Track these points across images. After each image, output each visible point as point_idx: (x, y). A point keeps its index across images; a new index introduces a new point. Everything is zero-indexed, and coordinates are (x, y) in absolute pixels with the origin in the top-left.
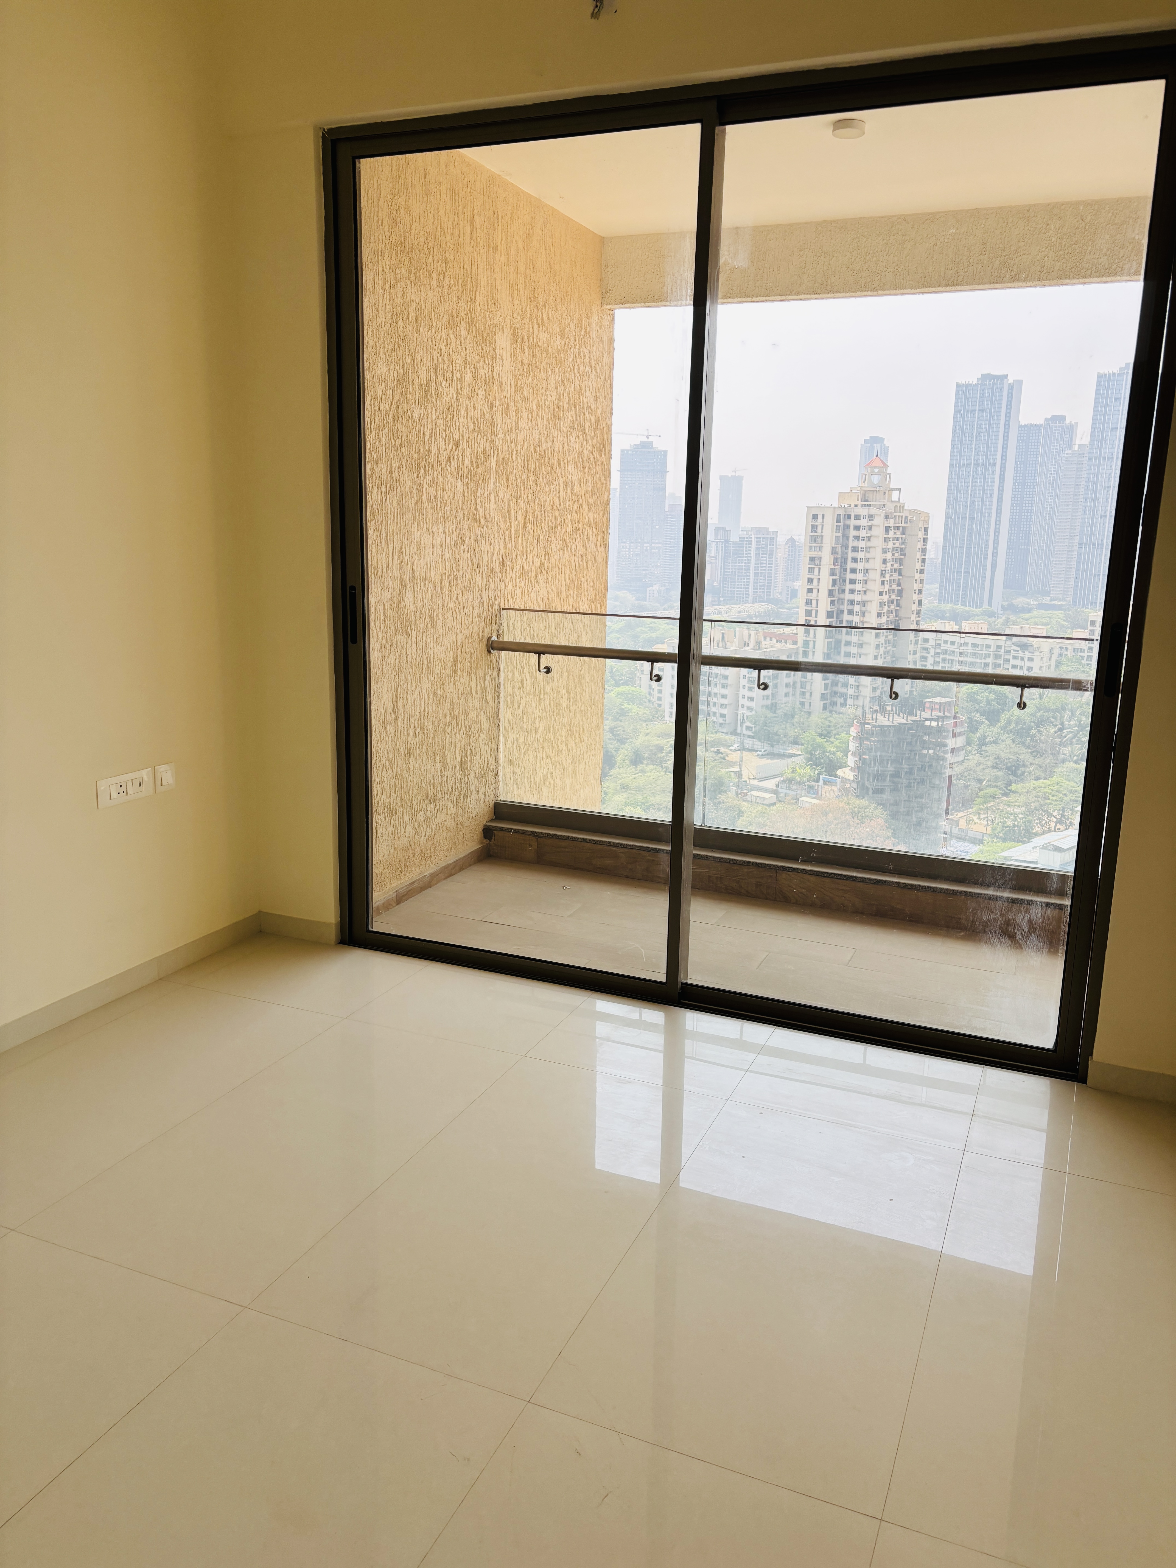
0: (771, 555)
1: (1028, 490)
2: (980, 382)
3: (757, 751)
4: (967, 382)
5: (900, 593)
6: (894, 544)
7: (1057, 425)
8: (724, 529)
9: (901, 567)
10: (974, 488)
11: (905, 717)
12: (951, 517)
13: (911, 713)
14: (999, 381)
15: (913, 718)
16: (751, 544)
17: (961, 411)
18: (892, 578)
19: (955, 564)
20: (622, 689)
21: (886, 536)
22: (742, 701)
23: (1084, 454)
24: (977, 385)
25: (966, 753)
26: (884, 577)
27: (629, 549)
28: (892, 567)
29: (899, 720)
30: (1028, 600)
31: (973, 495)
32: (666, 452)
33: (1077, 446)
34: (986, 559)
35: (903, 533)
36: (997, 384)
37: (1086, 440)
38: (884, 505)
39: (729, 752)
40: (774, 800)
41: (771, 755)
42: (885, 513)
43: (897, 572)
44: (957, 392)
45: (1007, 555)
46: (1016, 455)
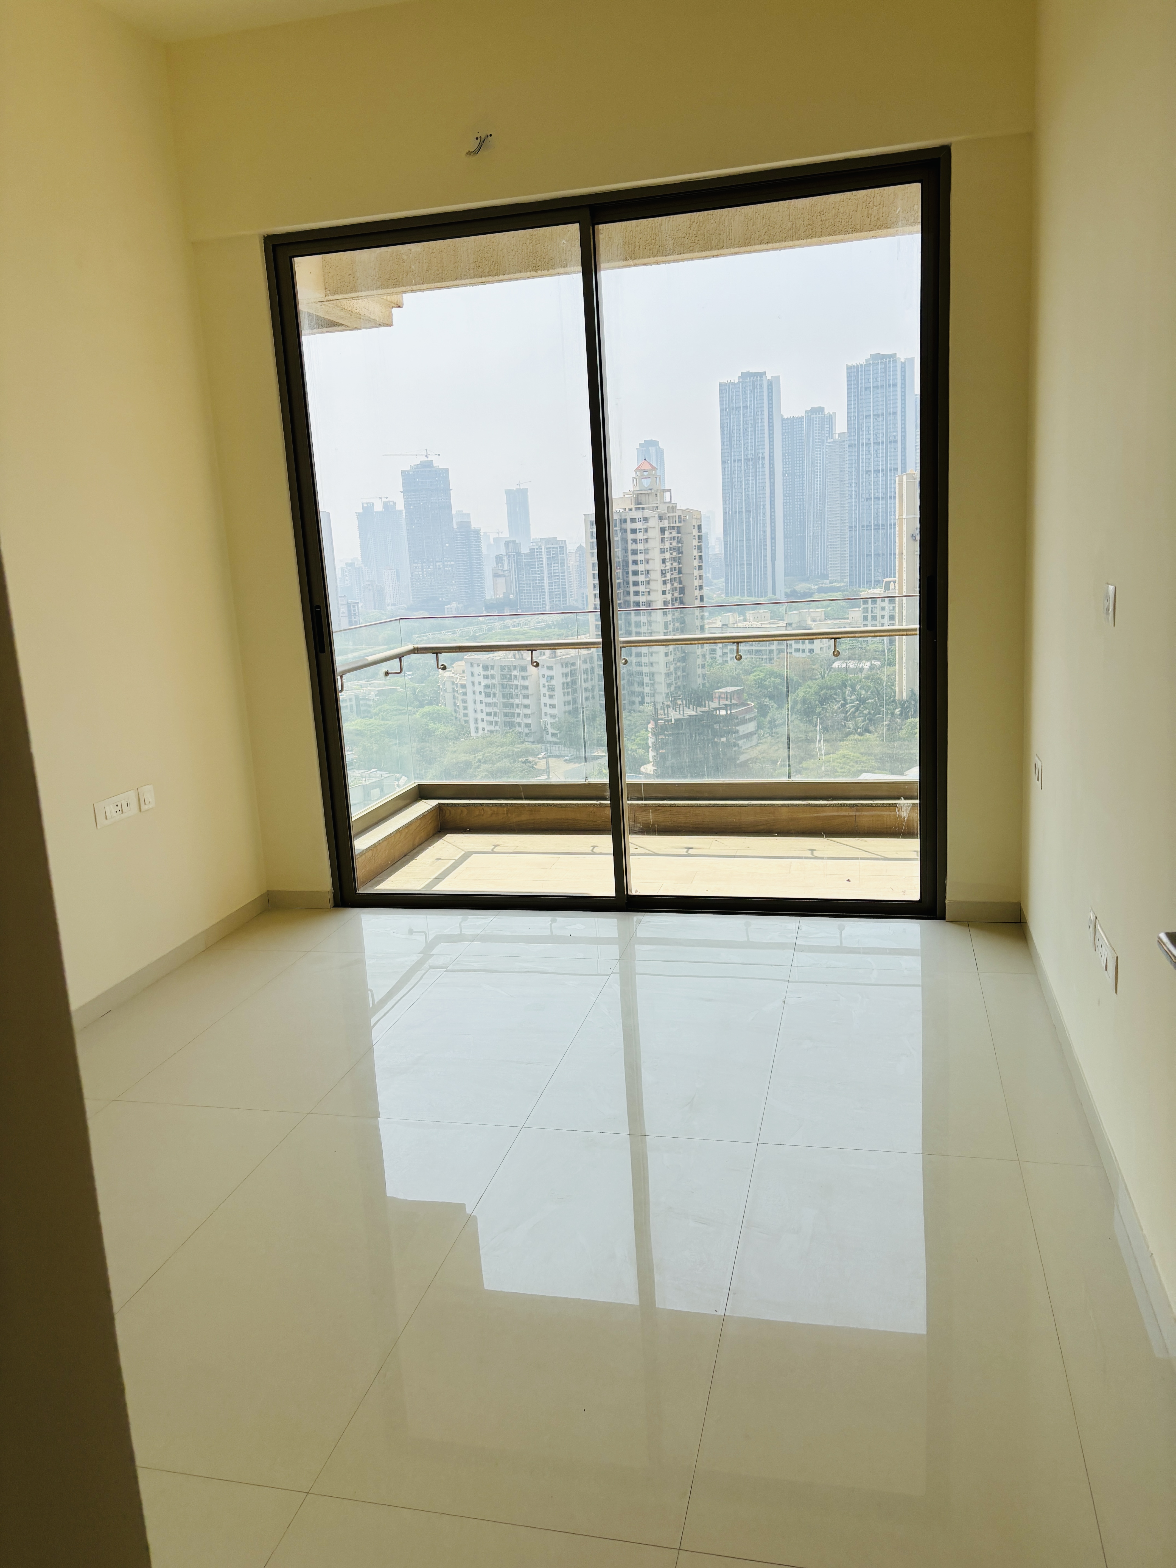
0: (562, 564)
1: (798, 480)
2: (741, 380)
3: (564, 756)
4: (729, 382)
5: (682, 590)
6: (671, 544)
7: (817, 416)
8: (514, 542)
9: (681, 566)
10: (747, 482)
11: (695, 709)
12: (729, 512)
13: (700, 705)
14: (758, 378)
15: (703, 709)
16: (542, 555)
17: (726, 409)
18: (673, 577)
19: (737, 557)
20: (427, 709)
21: (662, 536)
22: (544, 710)
23: (844, 441)
24: (738, 383)
25: (758, 736)
26: (665, 577)
27: (422, 569)
28: (672, 566)
29: (690, 712)
30: (809, 585)
31: (746, 490)
32: (447, 470)
33: (837, 434)
34: (765, 549)
35: (678, 532)
36: (757, 381)
37: (845, 429)
38: (657, 507)
39: (537, 760)
41: (578, 759)
42: (659, 514)
43: (677, 570)
44: (721, 390)
45: (784, 544)
46: (783, 447)
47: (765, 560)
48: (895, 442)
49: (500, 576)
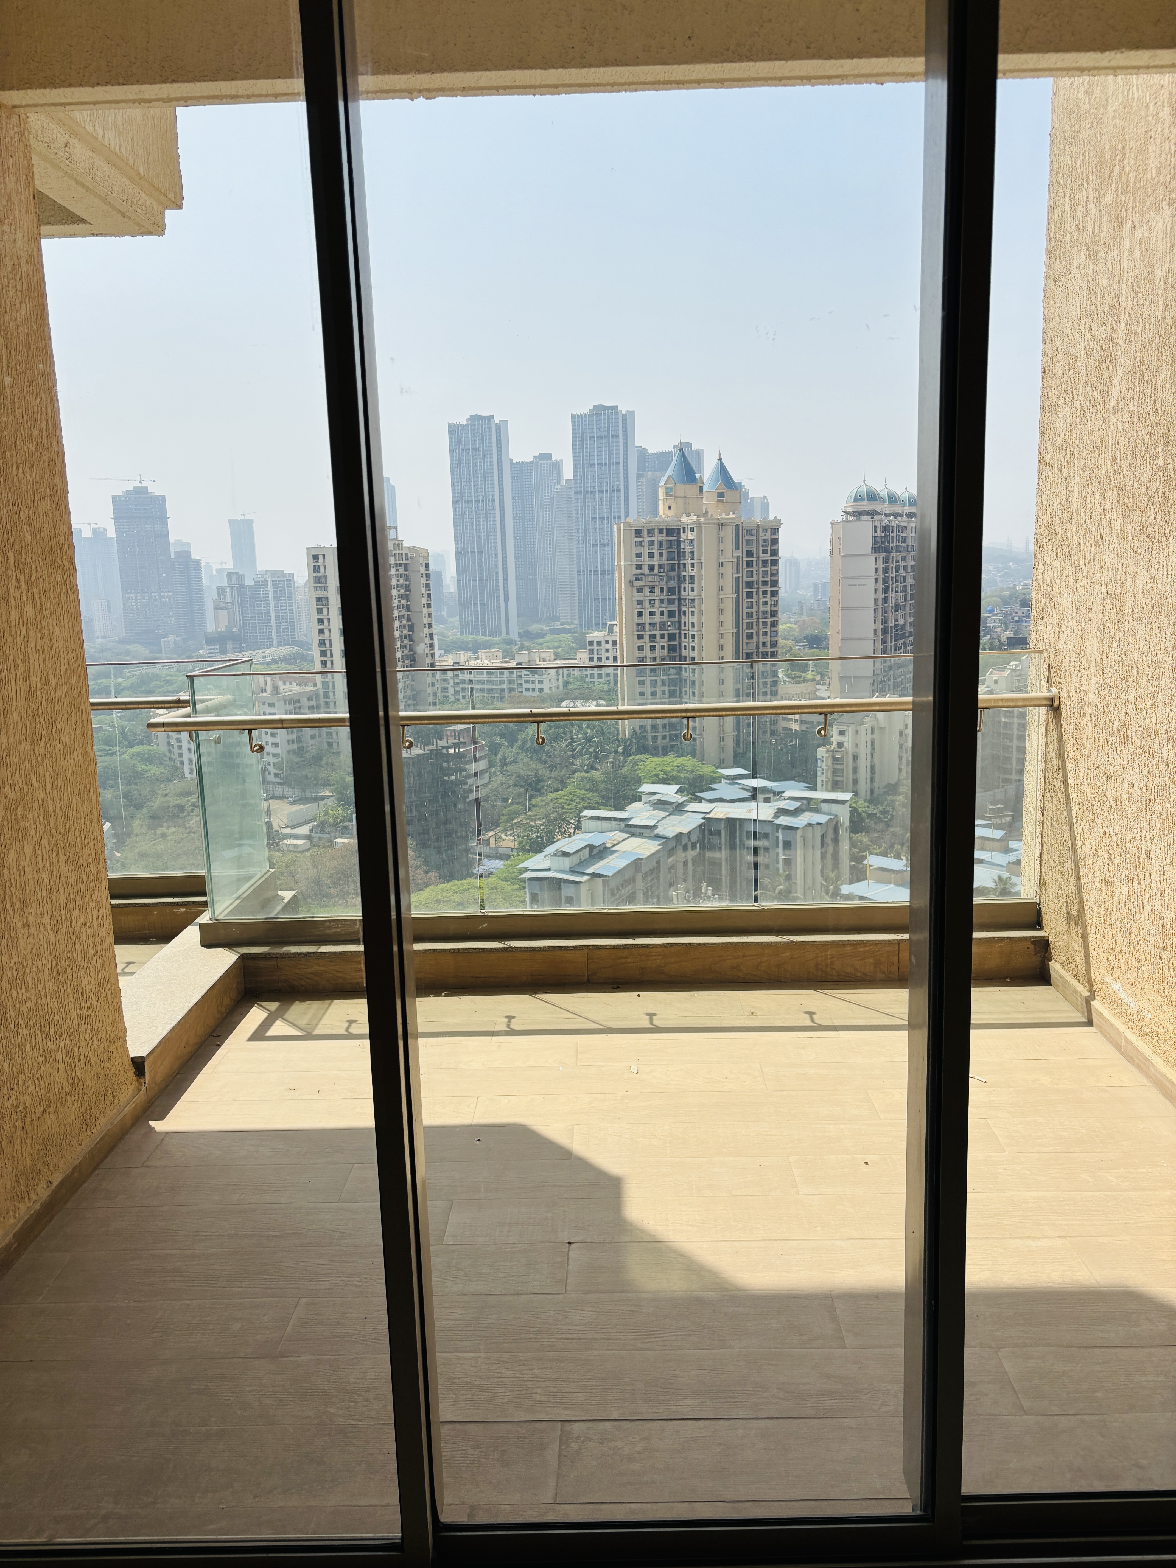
0: (290, 598)
2: (469, 422)
3: (288, 798)
4: (458, 423)
5: (411, 628)
6: (398, 581)
7: (545, 462)
8: (237, 574)
10: (478, 523)
12: (461, 552)
14: (487, 421)
15: (431, 748)
16: (267, 587)
17: (456, 450)
18: (400, 614)
19: (470, 597)
20: (136, 749)
23: (570, 488)
24: (467, 425)
25: (490, 775)
27: (136, 600)
30: (541, 626)
31: (478, 530)
32: (163, 497)
33: (564, 481)
34: (498, 590)
35: (406, 570)
36: (485, 424)
37: (571, 476)
40: (308, 846)
41: (302, 800)
44: (450, 432)
45: (517, 585)
46: (512, 491)
47: (498, 600)
48: (619, 491)
49: (222, 608)
